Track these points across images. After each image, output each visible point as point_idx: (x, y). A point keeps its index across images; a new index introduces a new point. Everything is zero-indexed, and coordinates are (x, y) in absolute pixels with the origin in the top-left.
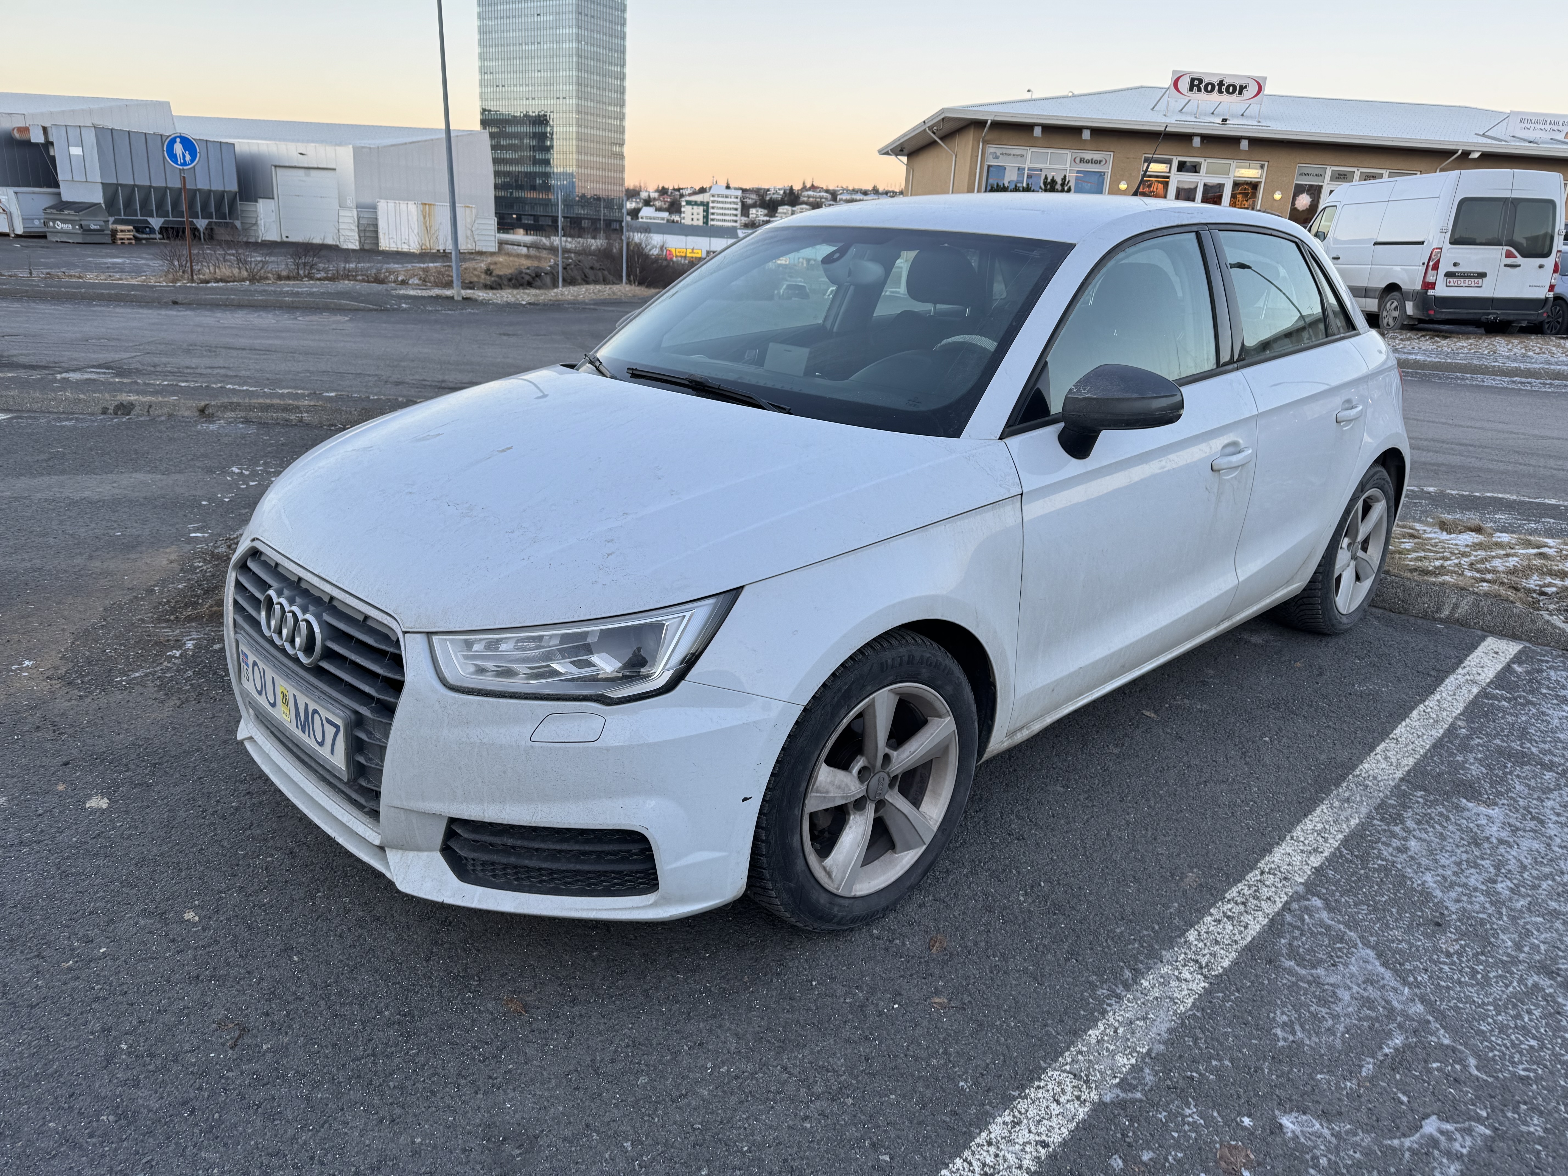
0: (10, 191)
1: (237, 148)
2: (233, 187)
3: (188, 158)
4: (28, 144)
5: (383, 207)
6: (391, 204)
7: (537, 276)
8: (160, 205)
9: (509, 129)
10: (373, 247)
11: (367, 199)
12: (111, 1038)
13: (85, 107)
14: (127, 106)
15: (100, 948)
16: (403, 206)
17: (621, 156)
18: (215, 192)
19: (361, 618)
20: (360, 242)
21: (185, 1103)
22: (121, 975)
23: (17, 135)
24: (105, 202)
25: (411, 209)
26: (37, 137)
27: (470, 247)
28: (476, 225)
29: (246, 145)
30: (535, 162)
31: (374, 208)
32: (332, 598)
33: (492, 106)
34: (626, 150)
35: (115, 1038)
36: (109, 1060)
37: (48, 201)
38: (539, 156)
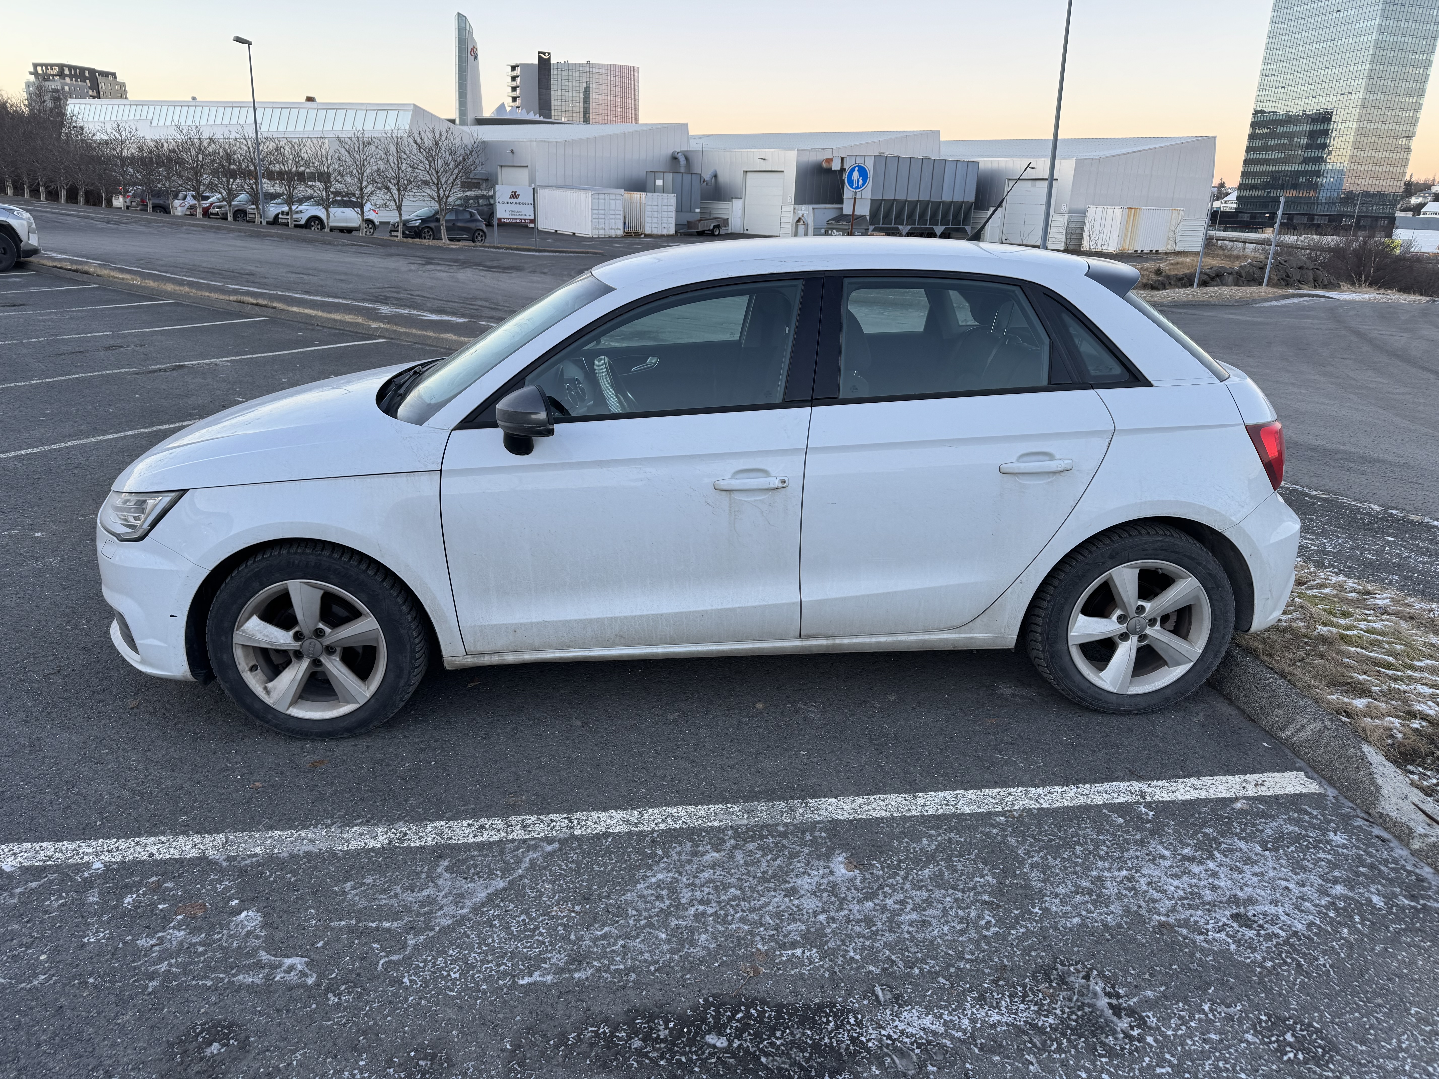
0: (810, 207)
1: (981, 166)
2: (971, 198)
3: (861, 182)
4: (829, 171)
5: (1091, 211)
6: (1100, 209)
7: (1218, 276)
8: (911, 215)
9: (1280, 130)
10: (1077, 248)
11: (1080, 206)
13: (875, 140)
14: (906, 137)
16: (1110, 211)
17: (1408, 149)
18: (955, 203)
20: (1066, 243)
23: (824, 165)
24: (870, 214)
25: (1117, 213)
26: (836, 166)
27: (1169, 247)
28: (1180, 227)
29: (988, 163)
30: (1306, 161)
31: (1084, 213)
33: (1267, 107)
34: (1414, 143)
37: (833, 214)
38: (1314, 154)
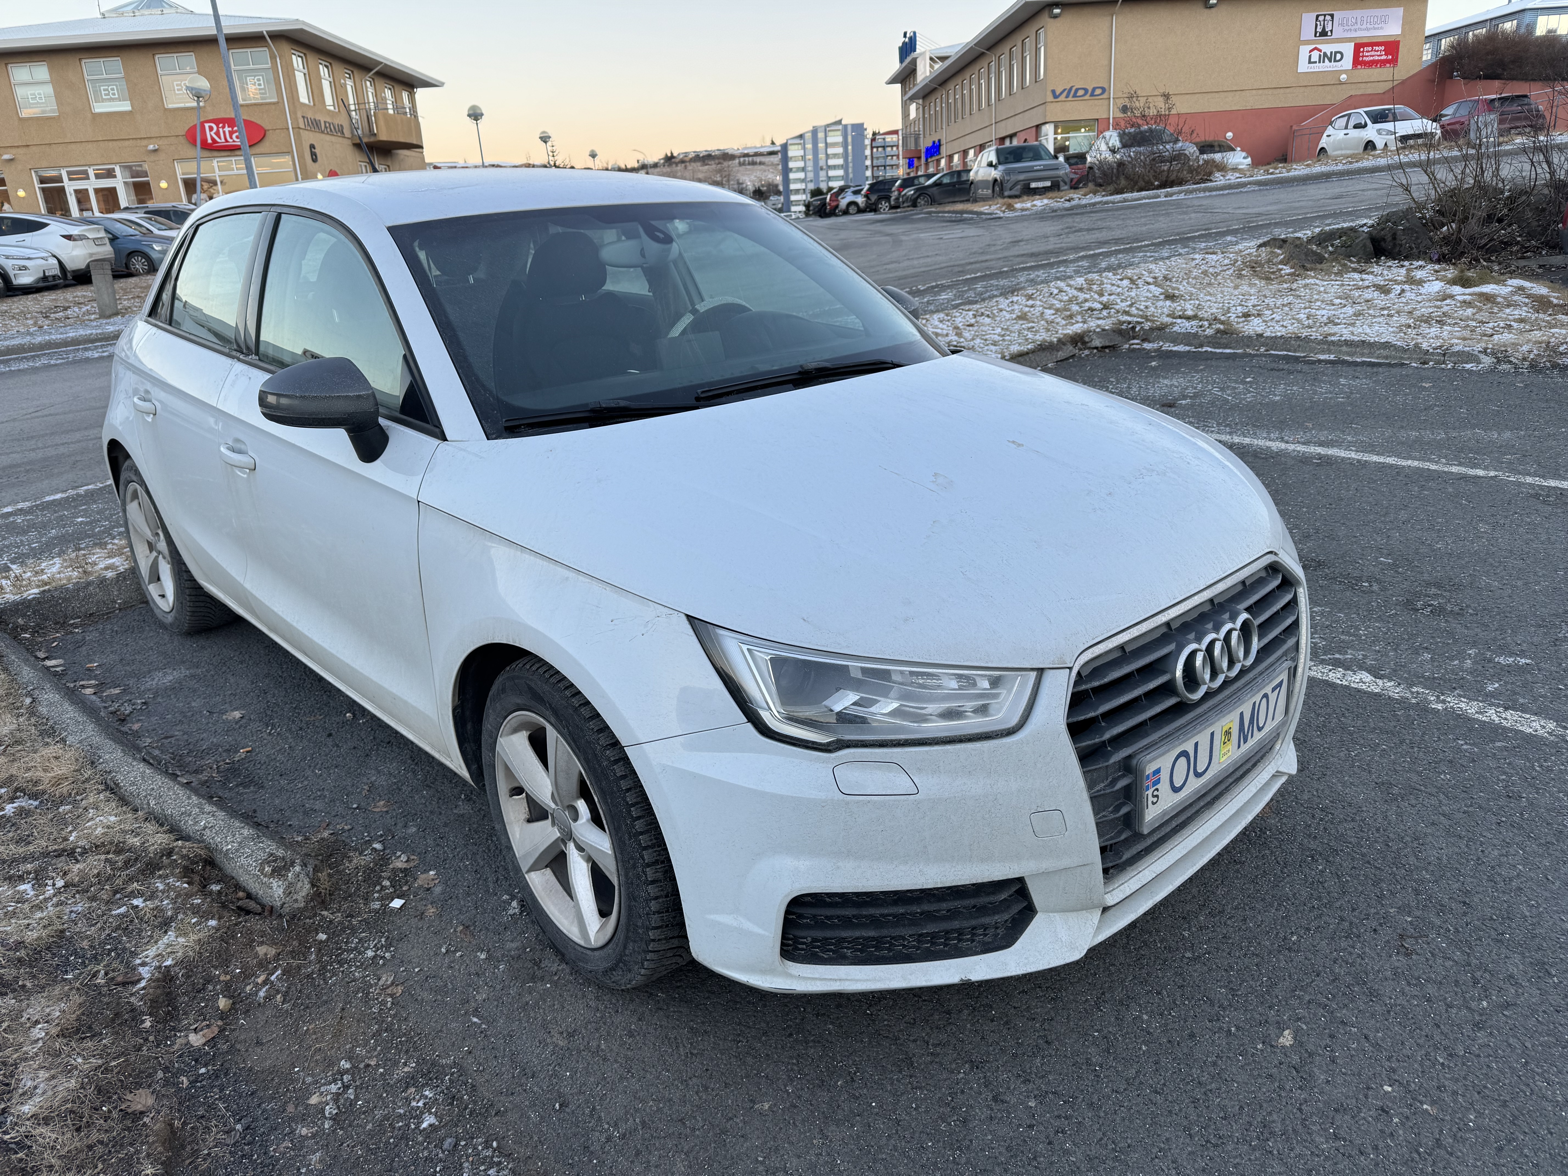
12: (1484, 1018)
15: (1386, 1093)
19: (1240, 588)
21: (1501, 941)
22: (1409, 1053)
32: (1211, 600)
35: (1481, 1015)
36: (1507, 1005)
